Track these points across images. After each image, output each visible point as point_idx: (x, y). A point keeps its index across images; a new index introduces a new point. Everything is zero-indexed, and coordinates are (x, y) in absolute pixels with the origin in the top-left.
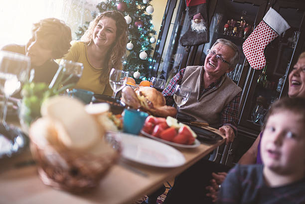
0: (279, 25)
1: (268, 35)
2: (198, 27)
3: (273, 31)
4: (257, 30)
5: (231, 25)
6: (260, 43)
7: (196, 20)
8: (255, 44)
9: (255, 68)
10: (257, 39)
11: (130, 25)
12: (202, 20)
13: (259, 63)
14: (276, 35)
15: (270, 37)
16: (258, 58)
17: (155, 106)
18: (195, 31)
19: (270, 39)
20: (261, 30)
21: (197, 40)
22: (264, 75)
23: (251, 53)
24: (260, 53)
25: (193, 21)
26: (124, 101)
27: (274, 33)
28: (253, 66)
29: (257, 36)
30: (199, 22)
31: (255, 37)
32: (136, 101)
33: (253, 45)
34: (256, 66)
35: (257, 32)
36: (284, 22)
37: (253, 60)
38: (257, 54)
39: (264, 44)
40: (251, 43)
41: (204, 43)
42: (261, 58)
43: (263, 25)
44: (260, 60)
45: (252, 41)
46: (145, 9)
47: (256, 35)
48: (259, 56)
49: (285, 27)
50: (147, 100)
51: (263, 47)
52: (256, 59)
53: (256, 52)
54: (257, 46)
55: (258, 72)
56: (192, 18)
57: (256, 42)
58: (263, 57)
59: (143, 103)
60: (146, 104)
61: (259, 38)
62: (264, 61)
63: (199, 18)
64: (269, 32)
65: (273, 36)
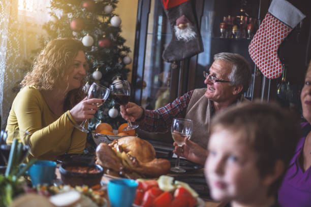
0: (291, 15)
1: (279, 30)
2: (184, 34)
3: (285, 25)
4: (264, 25)
5: (229, 23)
6: (270, 43)
7: (180, 25)
8: (264, 46)
9: (270, 77)
10: (265, 38)
11: (93, 47)
12: (188, 24)
13: (274, 70)
14: (289, 30)
15: (282, 33)
16: (272, 64)
17: (141, 163)
18: (182, 40)
19: (282, 37)
20: (268, 26)
21: (187, 51)
22: (285, 83)
23: (261, 58)
24: (272, 56)
25: (176, 28)
26: (101, 163)
27: (286, 27)
28: (267, 75)
29: (265, 35)
30: (184, 27)
31: (262, 36)
32: (116, 161)
33: (261, 47)
34: (271, 75)
35: (264, 29)
36: (297, 11)
37: (266, 66)
38: (270, 58)
39: (276, 44)
40: (259, 45)
41: (197, 53)
42: (275, 62)
43: (269, 18)
44: (275, 66)
45: (259, 41)
46: (109, 22)
47: (263, 33)
48: (272, 60)
49: (299, 17)
50: (130, 156)
51: (276, 47)
52: (269, 65)
53: (267, 55)
54: (267, 48)
55: (275, 82)
56: (174, 23)
57: (265, 42)
58: (277, 60)
59: (126, 161)
60: (129, 162)
61: (268, 37)
62: (280, 67)
63: (184, 23)
64: (279, 27)
65: (286, 31)
